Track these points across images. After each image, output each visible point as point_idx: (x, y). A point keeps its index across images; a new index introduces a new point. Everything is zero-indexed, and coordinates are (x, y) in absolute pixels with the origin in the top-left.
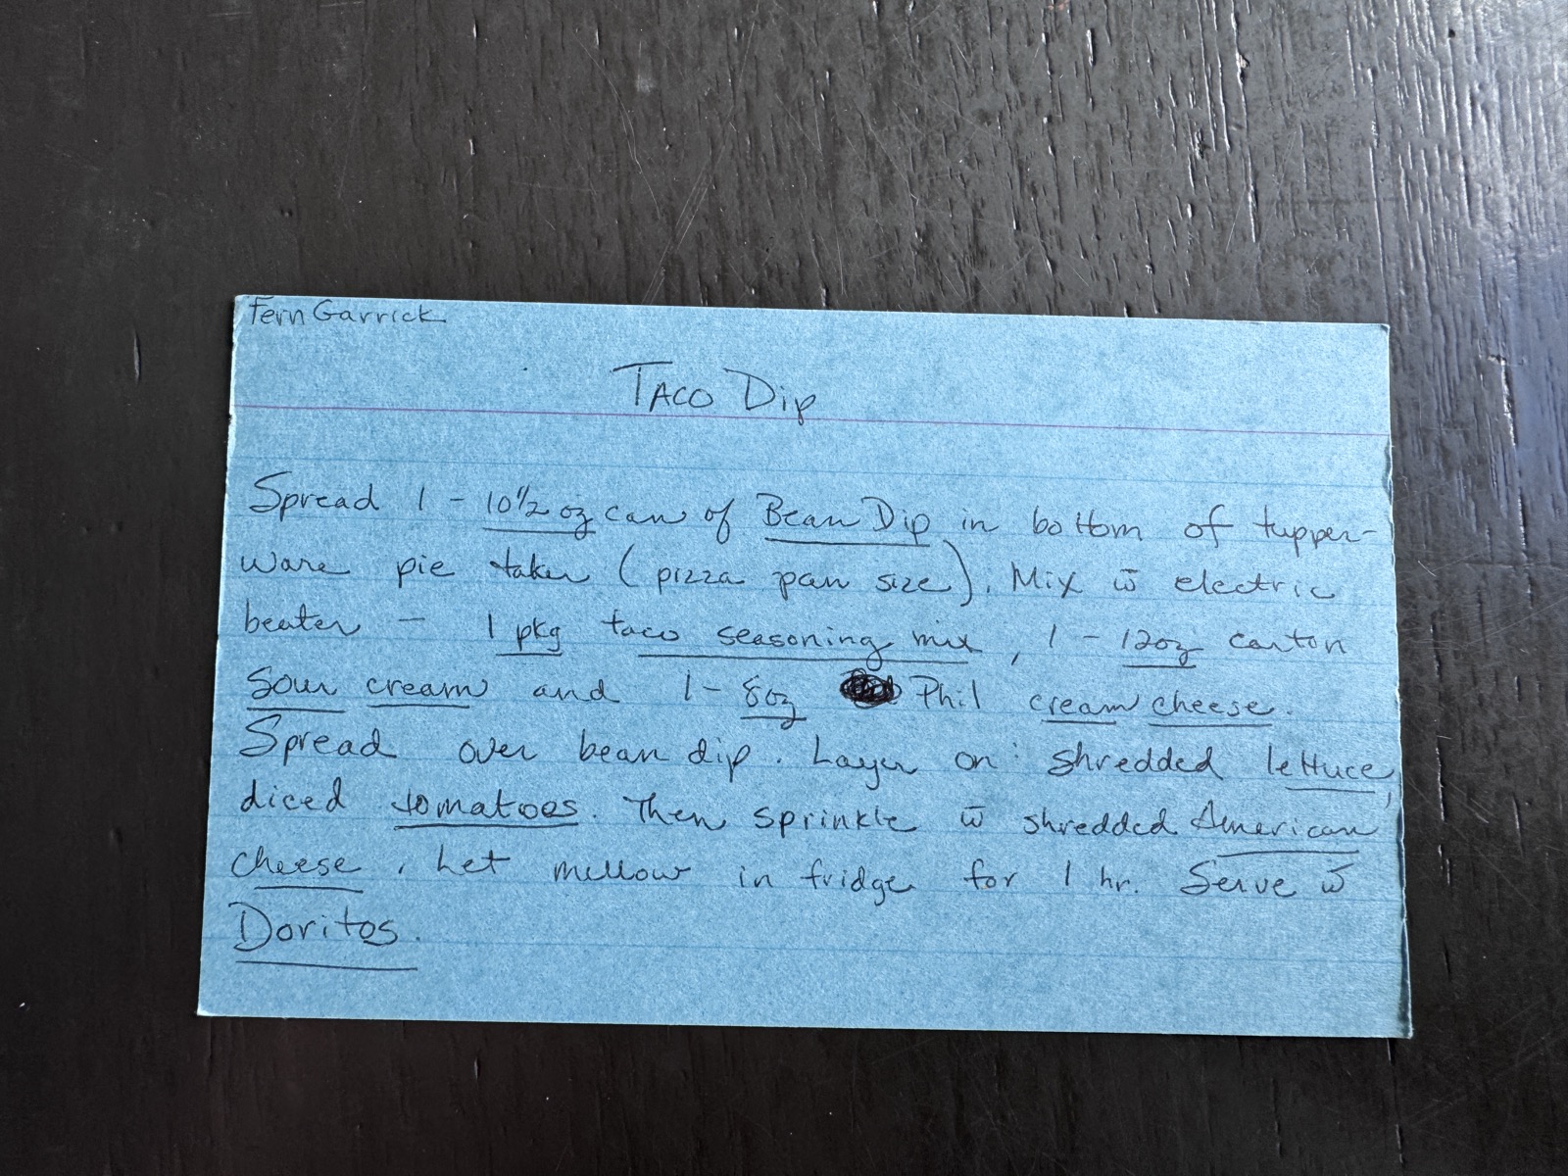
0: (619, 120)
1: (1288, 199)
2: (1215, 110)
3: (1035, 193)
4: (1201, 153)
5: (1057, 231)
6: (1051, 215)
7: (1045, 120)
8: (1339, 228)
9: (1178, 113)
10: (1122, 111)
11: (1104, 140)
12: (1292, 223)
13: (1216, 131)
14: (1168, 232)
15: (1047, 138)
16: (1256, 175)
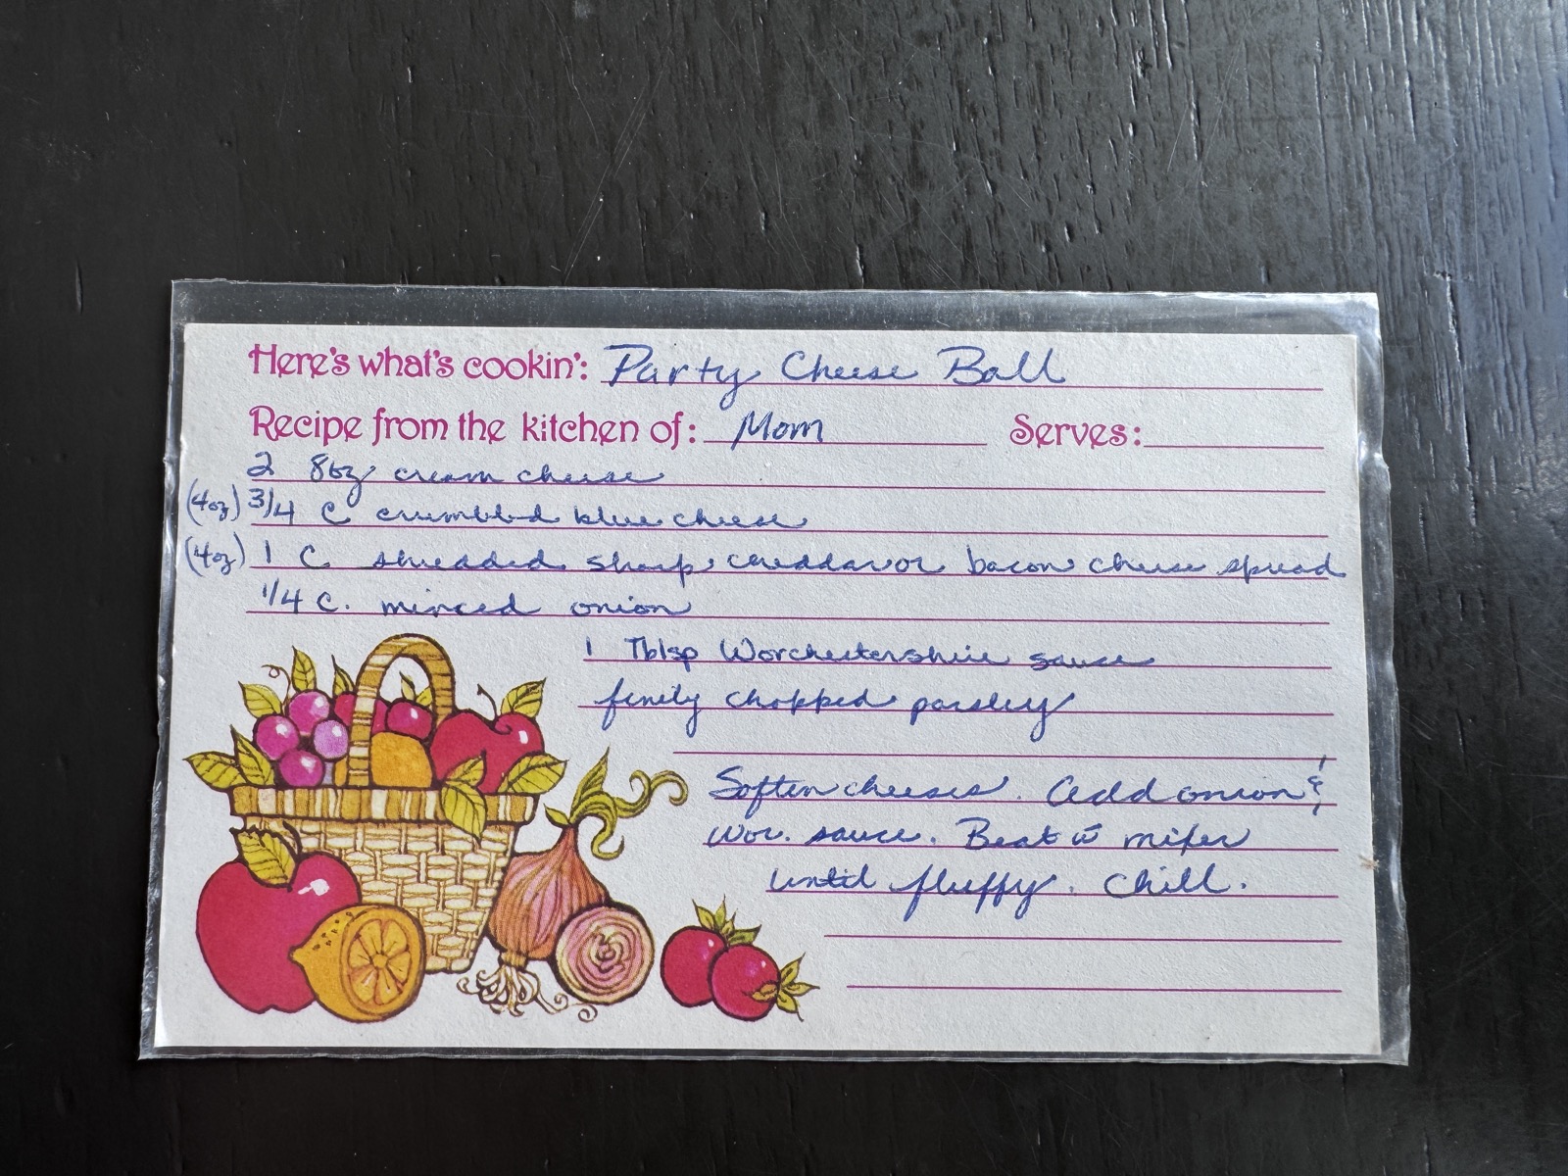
0: (558, 47)
1: (1230, 116)
2: (1157, 27)
3: (975, 114)
4: (1143, 71)
5: (997, 152)
6: (991, 136)
7: (985, 41)
8: (1282, 146)
9: (1120, 32)
10: (1062, 29)
11: (1045, 59)
12: (1235, 141)
13: (1157, 49)
14: (1110, 151)
15: (987, 58)
16: (1198, 94)
